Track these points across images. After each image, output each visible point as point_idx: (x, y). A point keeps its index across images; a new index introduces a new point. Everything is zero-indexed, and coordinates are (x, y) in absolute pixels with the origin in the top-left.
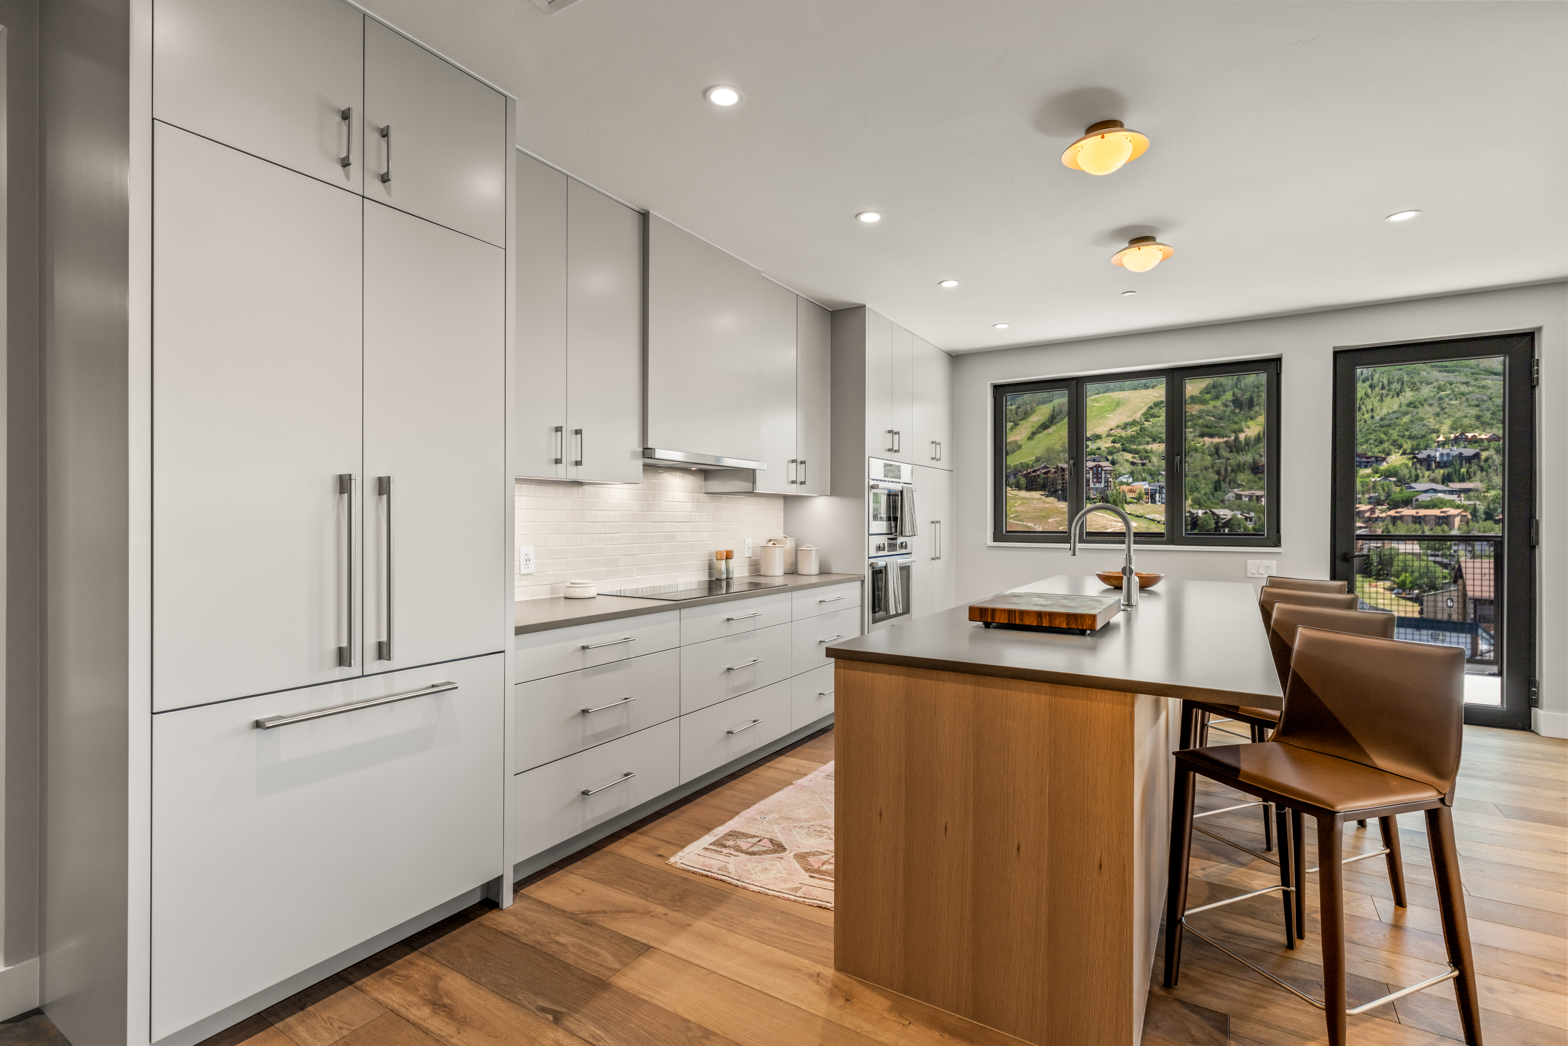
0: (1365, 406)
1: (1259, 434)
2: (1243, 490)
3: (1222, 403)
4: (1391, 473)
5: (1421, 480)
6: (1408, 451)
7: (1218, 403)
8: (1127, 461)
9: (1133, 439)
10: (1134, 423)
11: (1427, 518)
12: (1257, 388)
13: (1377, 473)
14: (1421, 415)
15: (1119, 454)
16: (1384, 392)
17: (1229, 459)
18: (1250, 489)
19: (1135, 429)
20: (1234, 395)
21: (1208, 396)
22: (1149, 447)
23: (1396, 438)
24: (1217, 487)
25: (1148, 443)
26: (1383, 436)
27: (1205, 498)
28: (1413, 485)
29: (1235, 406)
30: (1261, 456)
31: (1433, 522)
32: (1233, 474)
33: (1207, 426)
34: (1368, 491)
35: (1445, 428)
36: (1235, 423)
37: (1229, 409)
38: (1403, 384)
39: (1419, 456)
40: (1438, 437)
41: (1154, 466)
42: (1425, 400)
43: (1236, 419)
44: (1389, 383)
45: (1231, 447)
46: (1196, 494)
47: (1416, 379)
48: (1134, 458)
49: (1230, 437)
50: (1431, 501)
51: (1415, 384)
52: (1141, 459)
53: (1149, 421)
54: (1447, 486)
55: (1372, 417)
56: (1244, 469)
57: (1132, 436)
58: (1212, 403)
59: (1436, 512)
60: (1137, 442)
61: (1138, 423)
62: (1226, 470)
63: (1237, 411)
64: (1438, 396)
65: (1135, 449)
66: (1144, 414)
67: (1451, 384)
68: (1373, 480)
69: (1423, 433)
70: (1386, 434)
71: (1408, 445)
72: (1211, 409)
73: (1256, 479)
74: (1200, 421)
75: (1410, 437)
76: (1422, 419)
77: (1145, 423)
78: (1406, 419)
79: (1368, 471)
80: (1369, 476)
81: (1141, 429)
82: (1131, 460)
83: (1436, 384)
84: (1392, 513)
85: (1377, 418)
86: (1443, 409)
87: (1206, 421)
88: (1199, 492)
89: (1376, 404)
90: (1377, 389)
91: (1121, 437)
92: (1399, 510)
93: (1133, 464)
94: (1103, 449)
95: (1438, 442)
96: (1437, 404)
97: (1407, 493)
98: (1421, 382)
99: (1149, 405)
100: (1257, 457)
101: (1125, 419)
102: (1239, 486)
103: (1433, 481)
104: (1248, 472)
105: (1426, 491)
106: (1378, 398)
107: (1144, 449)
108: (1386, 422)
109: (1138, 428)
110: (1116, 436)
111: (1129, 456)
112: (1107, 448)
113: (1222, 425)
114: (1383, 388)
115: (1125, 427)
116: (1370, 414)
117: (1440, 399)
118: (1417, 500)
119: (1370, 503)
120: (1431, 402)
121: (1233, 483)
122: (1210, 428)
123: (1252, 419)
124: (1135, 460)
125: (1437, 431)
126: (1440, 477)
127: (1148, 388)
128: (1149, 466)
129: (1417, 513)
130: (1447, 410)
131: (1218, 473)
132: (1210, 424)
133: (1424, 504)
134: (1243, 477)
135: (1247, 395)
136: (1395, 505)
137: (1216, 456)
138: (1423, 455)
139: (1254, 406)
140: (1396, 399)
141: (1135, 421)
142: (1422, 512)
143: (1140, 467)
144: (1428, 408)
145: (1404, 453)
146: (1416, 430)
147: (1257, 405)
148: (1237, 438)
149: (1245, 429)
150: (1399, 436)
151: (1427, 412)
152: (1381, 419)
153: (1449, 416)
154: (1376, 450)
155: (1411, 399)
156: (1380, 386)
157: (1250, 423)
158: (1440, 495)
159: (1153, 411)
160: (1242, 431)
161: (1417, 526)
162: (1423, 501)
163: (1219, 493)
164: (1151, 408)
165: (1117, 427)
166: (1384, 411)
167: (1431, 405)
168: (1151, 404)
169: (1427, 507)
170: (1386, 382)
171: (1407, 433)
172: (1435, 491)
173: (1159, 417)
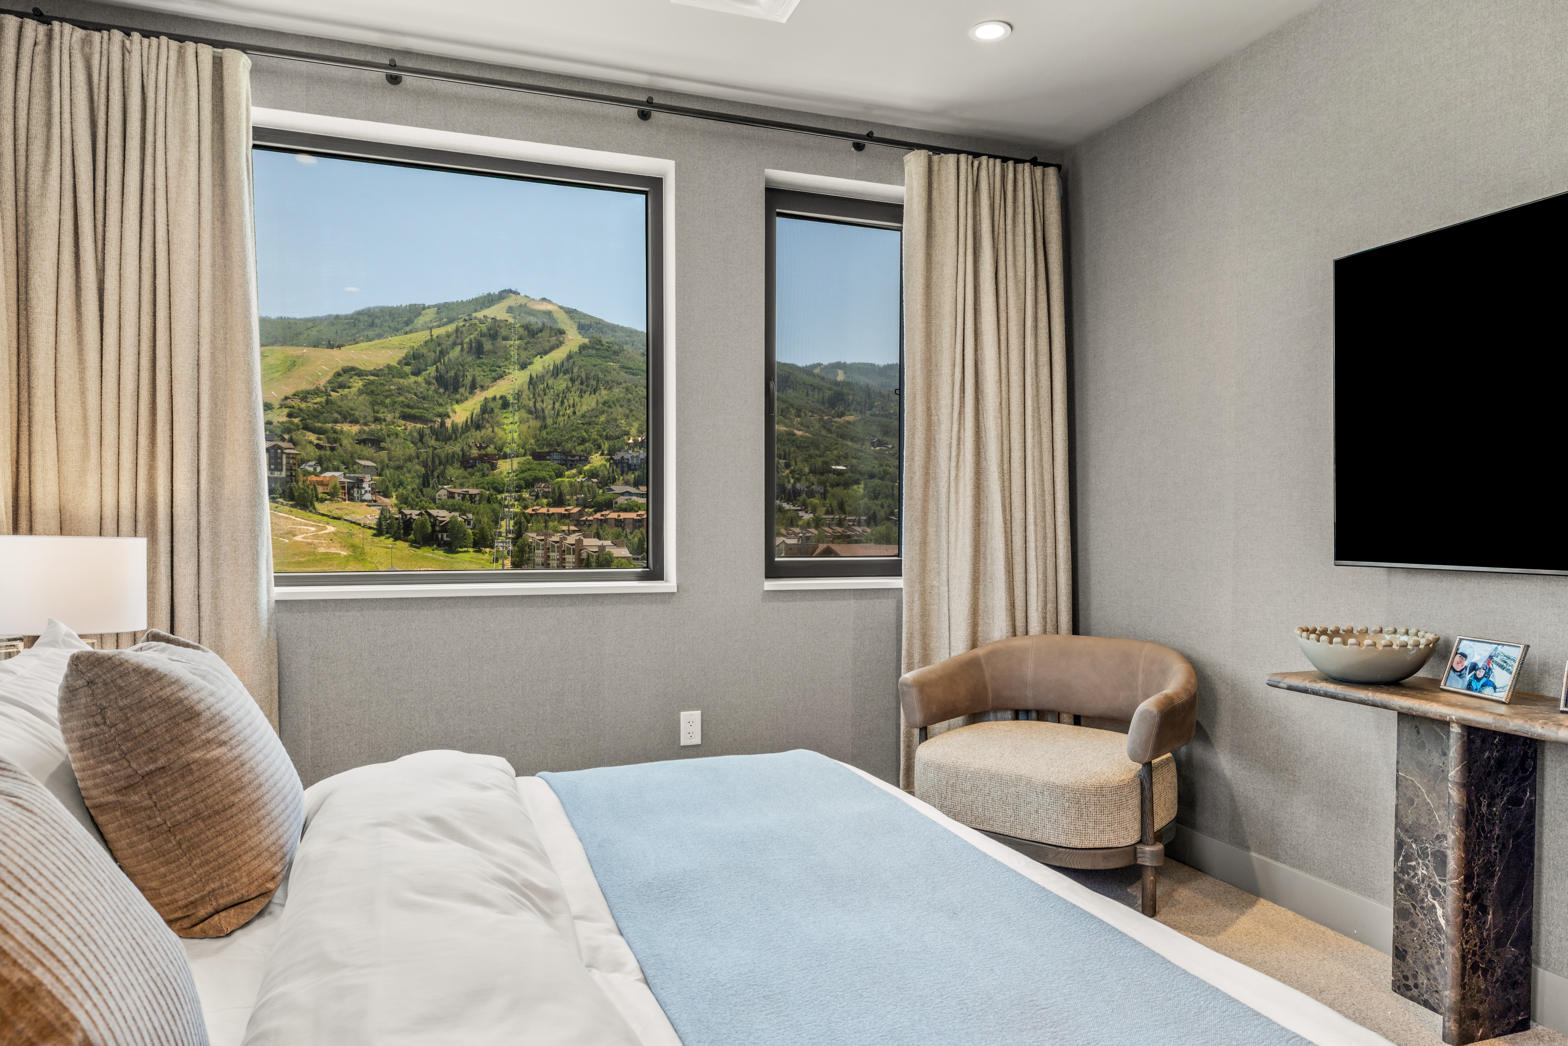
0: (568, 400)
1: (467, 421)
2: (455, 487)
3: (425, 379)
4: (593, 474)
5: (617, 482)
6: (606, 452)
7: (420, 379)
8: (311, 442)
9: (317, 414)
10: (317, 392)
11: (626, 522)
12: (462, 366)
13: (581, 474)
14: (614, 415)
15: (299, 432)
16: (584, 387)
17: (435, 449)
18: (462, 485)
19: (318, 400)
20: (437, 370)
21: (407, 369)
22: (338, 427)
23: (596, 437)
24: (425, 482)
25: (336, 421)
26: (585, 434)
27: (412, 495)
28: (612, 487)
29: (438, 384)
30: (470, 447)
31: (631, 526)
32: (442, 467)
33: (408, 406)
34: (576, 494)
35: (634, 431)
36: (441, 405)
37: (433, 388)
38: (598, 381)
39: (615, 457)
40: (629, 439)
41: (345, 451)
42: (618, 400)
43: (441, 401)
44: (587, 378)
45: (437, 435)
46: (401, 490)
47: (609, 378)
48: (318, 439)
49: (435, 422)
50: (628, 504)
51: (607, 382)
52: (329, 442)
53: (337, 392)
54: (638, 489)
55: (574, 413)
56: (453, 462)
57: (315, 410)
58: (413, 379)
59: (632, 515)
60: (322, 417)
61: (322, 392)
62: (433, 461)
63: (441, 390)
64: (627, 397)
65: (320, 428)
66: (330, 382)
67: (636, 387)
68: (579, 480)
69: (617, 434)
70: (586, 432)
71: (606, 446)
72: (412, 385)
73: (466, 474)
74: (401, 399)
75: (608, 438)
76: (616, 420)
77: (333, 393)
78: (603, 418)
79: (574, 471)
80: (574, 476)
81: (328, 402)
82: (316, 442)
83: (624, 385)
84: (598, 516)
85: (578, 414)
86: (631, 411)
87: (406, 398)
88: (405, 488)
89: (577, 399)
90: (577, 383)
91: (301, 410)
92: (604, 513)
93: (318, 447)
94: (275, 423)
95: (628, 444)
96: (626, 406)
97: (609, 495)
98: (613, 381)
99: (336, 370)
100: (466, 448)
101: (304, 386)
102: (450, 482)
103: (627, 483)
104: (457, 465)
105: (623, 494)
106: (578, 393)
107: (332, 428)
108: (587, 420)
109: (323, 399)
110: (293, 407)
111: (312, 437)
112: (282, 423)
113: (425, 405)
114: (582, 383)
115: (304, 396)
116: (572, 409)
117: (629, 400)
118: (616, 503)
119: (578, 505)
120: (622, 403)
121: (443, 479)
122: (412, 408)
123: (457, 402)
124: (321, 442)
125: (627, 434)
126: (632, 480)
127: (333, 348)
128: (340, 450)
129: (619, 516)
130: (634, 413)
131: (425, 465)
132: (411, 403)
133: (623, 506)
134: (454, 471)
135: (452, 373)
136: (599, 508)
137: (420, 444)
138: (617, 457)
139: (459, 388)
140: (593, 396)
141: (318, 389)
142: (624, 515)
143: (328, 453)
144: (620, 410)
145: (602, 454)
146: (611, 431)
147: (463, 386)
148: (443, 424)
149: (451, 414)
150: (598, 435)
151: (618, 412)
152: (583, 416)
153: (637, 419)
154: (580, 448)
155: (605, 398)
156: (579, 381)
157: (457, 407)
158: (634, 498)
159: (341, 379)
160: (449, 417)
161: (620, 529)
162: (622, 504)
163: (429, 489)
164: (338, 374)
165: (294, 395)
166: (585, 408)
167: (621, 406)
168: (339, 369)
169: (625, 510)
170: (584, 377)
171: (604, 434)
172: (629, 493)
173: (349, 387)
